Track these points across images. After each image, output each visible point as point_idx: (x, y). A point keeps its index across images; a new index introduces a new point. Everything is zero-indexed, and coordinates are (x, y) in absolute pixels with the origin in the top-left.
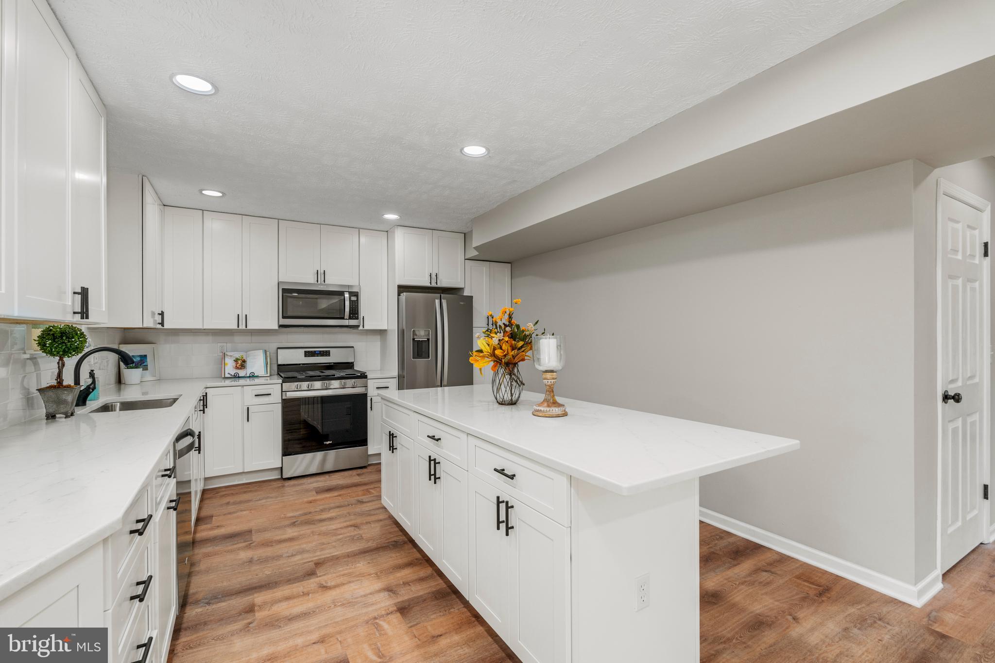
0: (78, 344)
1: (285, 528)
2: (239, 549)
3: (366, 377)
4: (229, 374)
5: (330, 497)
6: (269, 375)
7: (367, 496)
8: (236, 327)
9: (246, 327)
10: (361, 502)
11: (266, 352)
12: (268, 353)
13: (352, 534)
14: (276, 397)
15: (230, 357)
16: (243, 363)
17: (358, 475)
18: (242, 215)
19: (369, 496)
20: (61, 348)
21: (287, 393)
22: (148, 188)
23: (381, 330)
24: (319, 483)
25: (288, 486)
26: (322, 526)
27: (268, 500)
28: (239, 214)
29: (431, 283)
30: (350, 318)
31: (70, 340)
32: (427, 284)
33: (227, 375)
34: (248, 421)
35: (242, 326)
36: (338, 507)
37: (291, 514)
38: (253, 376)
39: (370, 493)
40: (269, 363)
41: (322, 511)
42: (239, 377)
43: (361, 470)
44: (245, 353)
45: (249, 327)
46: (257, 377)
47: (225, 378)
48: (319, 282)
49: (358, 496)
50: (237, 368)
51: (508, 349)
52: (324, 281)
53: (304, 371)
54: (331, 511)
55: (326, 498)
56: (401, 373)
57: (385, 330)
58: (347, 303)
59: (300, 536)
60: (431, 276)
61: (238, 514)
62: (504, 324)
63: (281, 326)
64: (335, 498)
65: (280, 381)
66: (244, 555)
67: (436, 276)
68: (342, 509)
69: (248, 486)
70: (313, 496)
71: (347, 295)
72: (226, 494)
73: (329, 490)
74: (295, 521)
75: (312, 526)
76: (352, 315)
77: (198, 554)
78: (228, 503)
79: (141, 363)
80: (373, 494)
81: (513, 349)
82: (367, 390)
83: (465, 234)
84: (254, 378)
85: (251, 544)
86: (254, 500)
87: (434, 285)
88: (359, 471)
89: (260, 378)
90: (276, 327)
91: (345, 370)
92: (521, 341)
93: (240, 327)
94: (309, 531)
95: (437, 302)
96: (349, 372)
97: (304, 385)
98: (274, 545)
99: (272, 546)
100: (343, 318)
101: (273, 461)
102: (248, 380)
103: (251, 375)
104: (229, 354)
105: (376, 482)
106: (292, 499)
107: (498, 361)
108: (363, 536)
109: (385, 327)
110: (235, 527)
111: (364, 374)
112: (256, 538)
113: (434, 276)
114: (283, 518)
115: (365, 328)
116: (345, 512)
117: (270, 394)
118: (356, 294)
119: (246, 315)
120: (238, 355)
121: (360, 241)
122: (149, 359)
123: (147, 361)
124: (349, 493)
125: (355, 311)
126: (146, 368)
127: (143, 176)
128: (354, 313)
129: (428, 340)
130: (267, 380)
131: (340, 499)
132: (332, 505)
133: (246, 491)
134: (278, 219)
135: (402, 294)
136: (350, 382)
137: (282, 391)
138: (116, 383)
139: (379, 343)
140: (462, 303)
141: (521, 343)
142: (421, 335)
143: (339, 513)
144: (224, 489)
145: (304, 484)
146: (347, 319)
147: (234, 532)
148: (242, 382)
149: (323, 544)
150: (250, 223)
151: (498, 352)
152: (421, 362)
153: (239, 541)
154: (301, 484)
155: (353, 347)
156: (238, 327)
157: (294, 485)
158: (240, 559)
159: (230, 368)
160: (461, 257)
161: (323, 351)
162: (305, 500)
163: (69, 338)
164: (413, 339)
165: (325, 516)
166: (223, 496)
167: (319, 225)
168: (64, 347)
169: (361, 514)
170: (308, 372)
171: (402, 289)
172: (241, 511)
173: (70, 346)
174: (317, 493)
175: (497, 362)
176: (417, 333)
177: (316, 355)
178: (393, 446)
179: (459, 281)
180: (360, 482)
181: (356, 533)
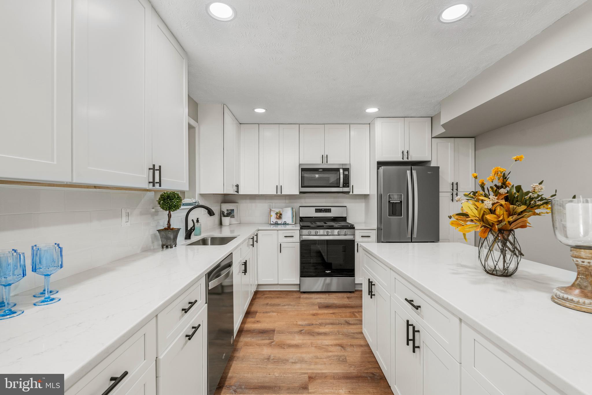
0: (176, 204)
1: (295, 334)
2: (264, 345)
3: (354, 228)
4: (272, 222)
5: (327, 314)
6: (294, 223)
7: (353, 319)
8: (276, 194)
9: (281, 193)
10: (348, 323)
11: (292, 209)
12: (294, 209)
13: (339, 354)
14: (297, 239)
15: (273, 212)
16: (280, 216)
17: (348, 298)
18: (279, 124)
19: (354, 319)
20: (167, 206)
21: (303, 236)
22: (226, 110)
23: (365, 195)
24: (322, 300)
25: (303, 298)
26: (318, 340)
27: (290, 307)
28: (277, 124)
29: (403, 158)
30: (344, 187)
31: (171, 201)
32: (400, 159)
33: (272, 223)
34: (281, 252)
35: (279, 193)
36: (332, 324)
37: (300, 323)
38: (285, 224)
39: (356, 317)
40: (294, 216)
41: (321, 324)
42: (278, 224)
43: (350, 293)
44: (282, 209)
45: (283, 194)
46: (288, 224)
47: (271, 224)
48: (324, 163)
49: (346, 317)
50: (277, 218)
51: (503, 214)
52: (327, 162)
53: (314, 222)
54: (327, 326)
55: (325, 313)
56: (379, 226)
57: (368, 195)
58: (342, 176)
59: (303, 344)
60: (403, 153)
61: (270, 314)
62: (496, 185)
63: (301, 193)
64: (329, 315)
65: (299, 228)
66: (267, 351)
67: (408, 153)
68: (334, 326)
69: (281, 293)
70: (315, 310)
71: (341, 171)
72: (268, 297)
73: (327, 307)
74: (301, 329)
75: (312, 338)
76: (345, 185)
77: (242, 342)
78: (267, 304)
79: (230, 214)
80: (357, 317)
81: (510, 214)
82: (354, 237)
83: (432, 118)
84: (286, 225)
85: (272, 342)
86: (282, 305)
87: (405, 160)
88: (349, 295)
89: (289, 225)
90: (298, 193)
91: (340, 223)
92: (523, 204)
93: (278, 194)
94: (309, 342)
95: (409, 172)
96: (343, 224)
97: (313, 232)
98: (285, 348)
99: (284, 348)
100: (339, 187)
101: (295, 279)
102: (283, 226)
103: (284, 223)
104: (273, 209)
105: (360, 307)
106: (303, 309)
107: (488, 227)
108: (347, 358)
109: (368, 193)
110: (266, 325)
111: (353, 226)
112: (277, 338)
113: (405, 153)
114: (294, 325)
115: (354, 193)
116: (336, 330)
117: (293, 236)
118: (347, 170)
119: (281, 186)
120: (277, 210)
121: (351, 134)
122: (235, 211)
123: (234, 213)
124: (340, 313)
125: (347, 181)
126: (233, 217)
127: (224, 104)
128: (347, 183)
129: (401, 202)
130: (293, 227)
131: (334, 316)
132: (328, 321)
133: (279, 297)
134: (299, 124)
135: (380, 168)
136: (343, 231)
137: (300, 235)
138: (218, 225)
139: (364, 204)
140: (430, 173)
141: (523, 208)
142: (395, 199)
143: (331, 330)
144: (267, 293)
145: (312, 298)
146: (342, 187)
147: (265, 329)
148: (279, 227)
149: (317, 358)
150: (283, 129)
151: (490, 217)
152: (394, 219)
153: (266, 338)
154: (311, 298)
155: (346, 207)
156: (277, 193)
157: (306, 298)
158: (263, 354)
159: (273, 219)
160: (428, 135)
161: (327, 209)
162: (311, 312)
163: (171, 200)
164: (389, 202)
165: (322, 330)
166: (266, 298)
167: (324, 125)
168: (169, 205)
169: (347, 335)
170: (317, 223)
171: (380, 164)
172: (273, 312)
173: (172, 205)
174: (319, 307)
175: (485, 227)
176: (391, 196)
177: (322, 212)
178: (372, 292)
179: (427, 155)
180: (349, 304)
181: (342, 354)
